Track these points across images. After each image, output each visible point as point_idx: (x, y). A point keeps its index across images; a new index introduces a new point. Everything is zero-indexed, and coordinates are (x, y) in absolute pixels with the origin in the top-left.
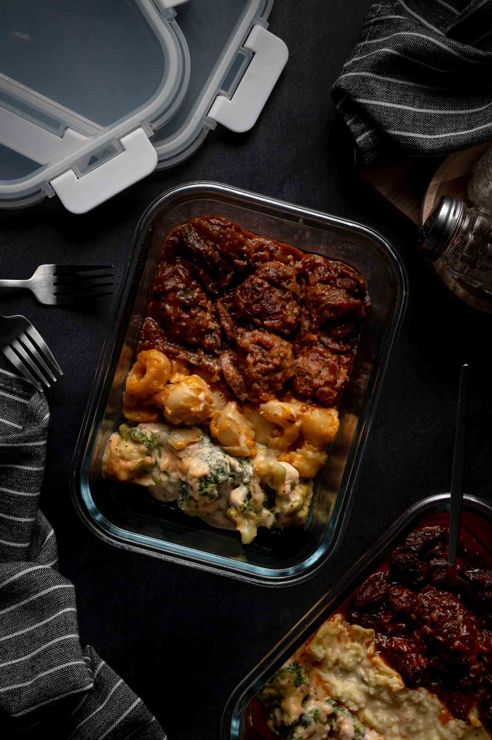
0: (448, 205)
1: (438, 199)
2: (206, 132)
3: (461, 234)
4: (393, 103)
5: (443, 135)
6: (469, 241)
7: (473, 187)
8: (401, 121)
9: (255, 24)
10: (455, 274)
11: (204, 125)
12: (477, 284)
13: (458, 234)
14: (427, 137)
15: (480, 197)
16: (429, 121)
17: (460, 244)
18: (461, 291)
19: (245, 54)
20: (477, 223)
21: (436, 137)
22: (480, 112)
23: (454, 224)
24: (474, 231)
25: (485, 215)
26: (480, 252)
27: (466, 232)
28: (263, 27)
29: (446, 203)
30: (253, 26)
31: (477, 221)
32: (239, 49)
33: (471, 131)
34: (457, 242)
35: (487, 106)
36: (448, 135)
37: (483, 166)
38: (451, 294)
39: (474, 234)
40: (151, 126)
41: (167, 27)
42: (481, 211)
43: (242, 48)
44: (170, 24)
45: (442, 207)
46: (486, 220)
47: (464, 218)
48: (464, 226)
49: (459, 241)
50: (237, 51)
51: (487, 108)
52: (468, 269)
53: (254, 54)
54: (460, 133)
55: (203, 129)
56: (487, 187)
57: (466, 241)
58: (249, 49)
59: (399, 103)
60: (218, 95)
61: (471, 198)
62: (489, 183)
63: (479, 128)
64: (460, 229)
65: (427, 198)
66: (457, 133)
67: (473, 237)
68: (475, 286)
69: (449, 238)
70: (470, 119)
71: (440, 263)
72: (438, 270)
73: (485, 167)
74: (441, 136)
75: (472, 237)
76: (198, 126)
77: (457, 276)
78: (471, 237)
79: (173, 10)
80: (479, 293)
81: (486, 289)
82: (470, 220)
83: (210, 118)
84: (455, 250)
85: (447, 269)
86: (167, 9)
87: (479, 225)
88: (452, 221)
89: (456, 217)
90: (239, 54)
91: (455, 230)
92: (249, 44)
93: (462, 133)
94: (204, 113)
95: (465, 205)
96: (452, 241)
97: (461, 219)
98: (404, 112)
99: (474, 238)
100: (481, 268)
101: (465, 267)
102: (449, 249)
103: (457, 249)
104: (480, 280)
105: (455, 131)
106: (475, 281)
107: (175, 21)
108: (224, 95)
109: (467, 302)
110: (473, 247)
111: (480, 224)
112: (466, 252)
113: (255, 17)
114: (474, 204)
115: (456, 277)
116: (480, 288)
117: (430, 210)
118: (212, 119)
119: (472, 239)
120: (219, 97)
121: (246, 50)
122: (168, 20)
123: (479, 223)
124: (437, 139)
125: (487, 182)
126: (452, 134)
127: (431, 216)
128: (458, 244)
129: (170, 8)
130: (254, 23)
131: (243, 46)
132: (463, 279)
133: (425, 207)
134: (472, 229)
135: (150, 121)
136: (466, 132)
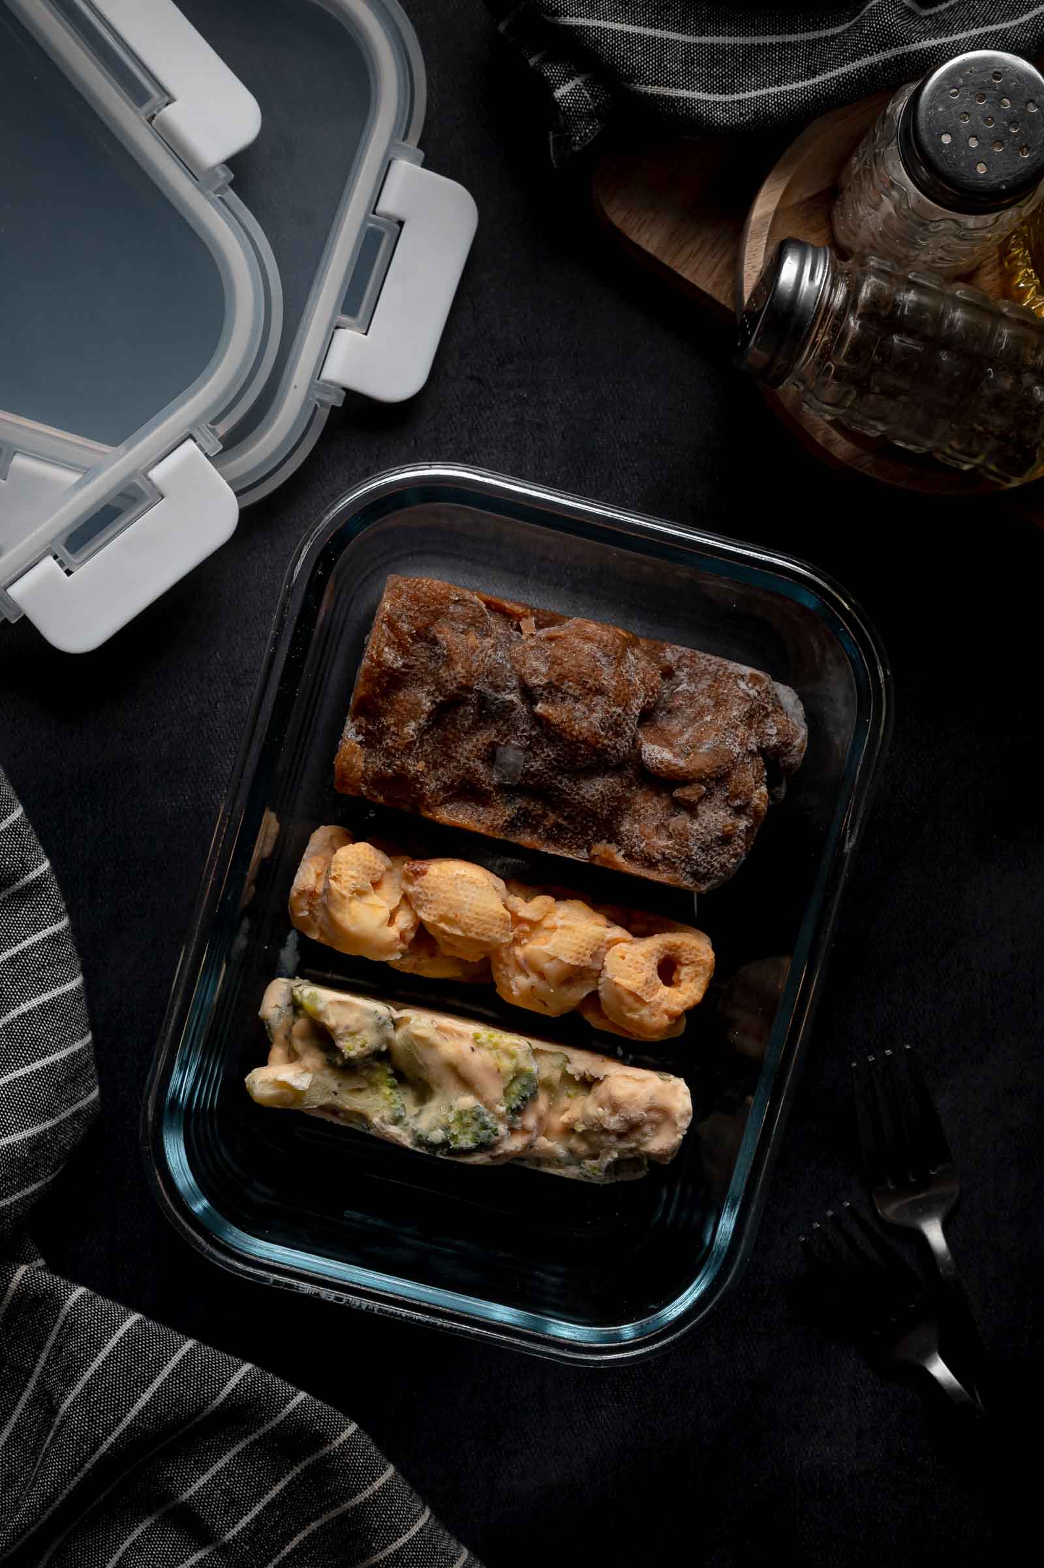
0: (797, 257)
1: (772, 248)
2: (325, 413)
3: (829, 322)
4: (639, 24)
5: (753, 94)
6: (851, 335)
7: (845, 216)
8: (660, 65)
9: (394, 159)
10: (826, 411)
11: (318, 400)
12: (874, 427)
13: (824, 319)
14: (718, 99)
15: (864, 234)
16: (718, 62)
17: (832, 341)
18: (842, 447)
19: (381, 228)
20: (865, 293)
21: (736, 97)
22: (833, 37)
23: (814, 297)
24: (858, 312)
25: (880, 273)
26: (876, 357)
27: (841, 315)
28: (411, 162)
29: (792, 256)
30: (390, 163)
31: (865, 287)
32: (366, 218)
33: (811, 82)
34: (823, 338)
35: (847, 25)
36: (764, 92)
37: (865, 163)
38: (822, 453)
39: (860, 317)
40: (213, 431)
41: (218, 209)
42: (872, 263)
43: (372, 216)
44: (221, 199)
45: (783, 263)
46: (885, 285)
47: (834, 285)
48: (836, 300)
49: (829, 335)
50: (363, 225)
51: (848, 30)
52: (852, 396)
53: (401, 224)
54: (789, 87)
55: (316, 408)
56: (876, 210)
57: (844, 336)
58: (388, 216)
59: (652, 26)
60: (337, 328)
61: (843, 240)
62: (881, 200)
63: (830, 75)
64: (827, 309)
65: (747, 249)
66: (783, 88)
67: (859, 323)
68: (871, 433)
69: (805, 331)
70: (811, 54)
71: (789, 389)
72: (787, 404)
73: (871, 166)
74: (747, 95)
75: (855, 324)
76: (306, 403)
77: (830, 414)
78: (853, 323)
79: (224, 170)
80: (882, 447)
81: (895, 439)
82: (847, 286)
83: (325, 381)
84: (822, 356)
85: (806, 402)
86: (212, 170)
87: (868, 295)
88: (809, 291)
89: (817, 282)
90: (370, 229)
91: (817, 313)
92: (386, 205)
93: (795, 86)
94: (314, 375)
95: (834, 254)
96: (813, 336)
97: (828, 288)
98: (664, 44)
99: (860, 326)
100: (883, 392)
101: (847, 393)
102: (808, 357)
103: (825, 355)
104: (881, 419)
105: (778, 82)
106: (872, 423)
107: (231, 192)
108: (350, 327)
109: (861, 470)
110: (859, 346)
111: (871, 294)
112: (846, 358)
113: (391, 145)
114: (851, 252)
115: (828, 418)
116: (883, 437)
117: (757, 274)
118: (332, 383)
119: (857, 328)
120: (340, 333)
121: (382, 219)
122: (216, 192)
123: (869, 292)
124: (739, 102)
125: (875, 199)
126: (771, 90)
127: (759, 284)
128: (825, 344)
129: (218, 165)
130: (391, 156)
131: (374, 213)
132: (845, 422)
133: (746, 267)
134: (854, 306)
135: (210, 420)
136: (801, 84)
